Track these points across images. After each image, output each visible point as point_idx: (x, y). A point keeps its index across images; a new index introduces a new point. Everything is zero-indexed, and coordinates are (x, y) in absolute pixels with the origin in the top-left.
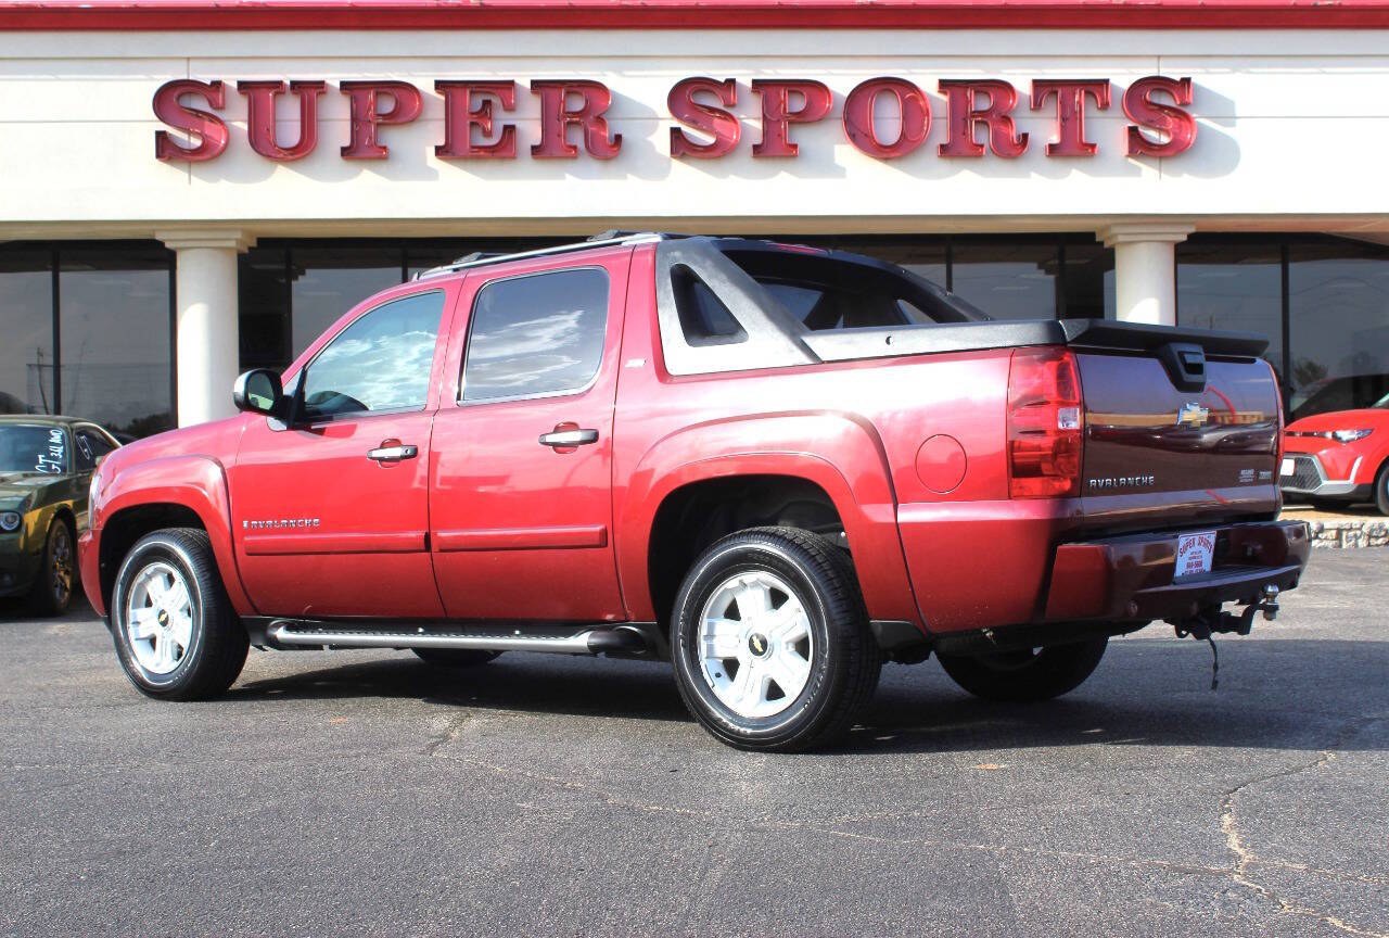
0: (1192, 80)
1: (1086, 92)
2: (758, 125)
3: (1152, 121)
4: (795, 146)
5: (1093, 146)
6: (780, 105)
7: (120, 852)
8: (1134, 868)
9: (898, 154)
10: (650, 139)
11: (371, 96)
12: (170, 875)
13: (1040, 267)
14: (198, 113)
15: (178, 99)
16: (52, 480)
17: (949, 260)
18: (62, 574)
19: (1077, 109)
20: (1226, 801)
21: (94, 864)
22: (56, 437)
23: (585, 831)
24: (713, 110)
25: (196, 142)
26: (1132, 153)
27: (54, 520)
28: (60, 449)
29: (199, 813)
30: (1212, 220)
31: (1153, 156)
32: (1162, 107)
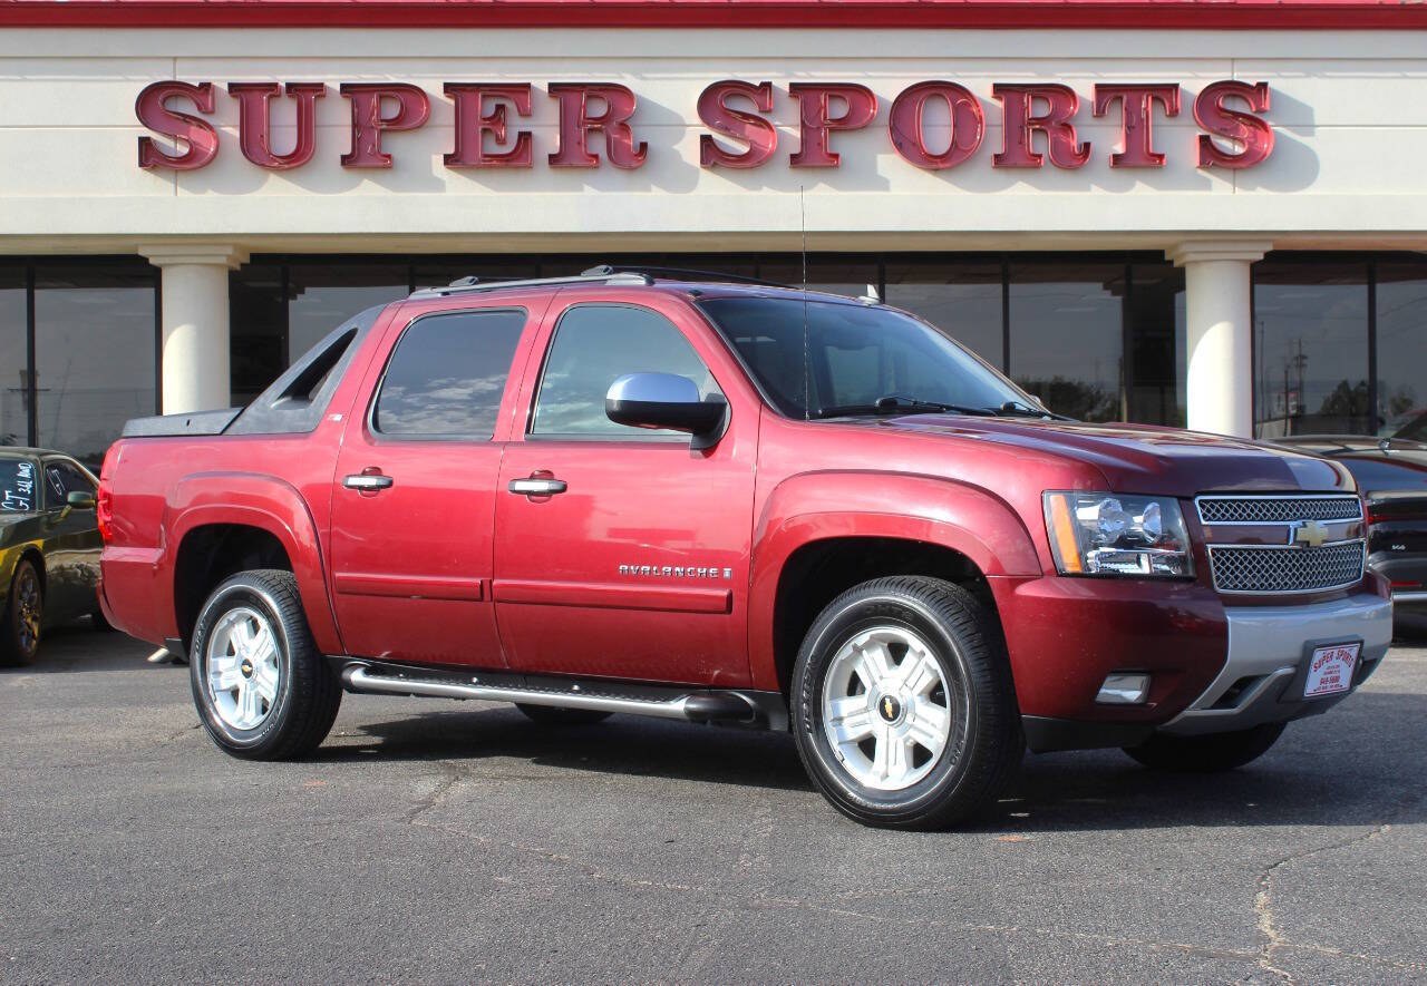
0: (1269, 85)
1: (1153, 98)
2: (796, 133)
3: (1226, 130)
4: (836, 156)
5: (1161, 157)
6: (819, 111)
7: (57, 931)
8: (1154, 952)
9: (947, 165)
10: (676, 147)
11: (374, 100)
12: (107, 957)
13: (1105, 288)
14: (187, 118)
15: (163, 103)
16: (20, 518)
17: (1005, 280)
18: (29, 620)
19: (1144, 116)
20: (1264, 878)
21: (26, 942)
22: (25, 472)
23: (566, 908)
24: (746, 116)
25: (183, 150)
26: (1203, 164)
27: (20, 563)
28: (29, 485)
29: (148, 887)
30: (1291, 238)
31: (1227, 168)
32: (1236, 114)
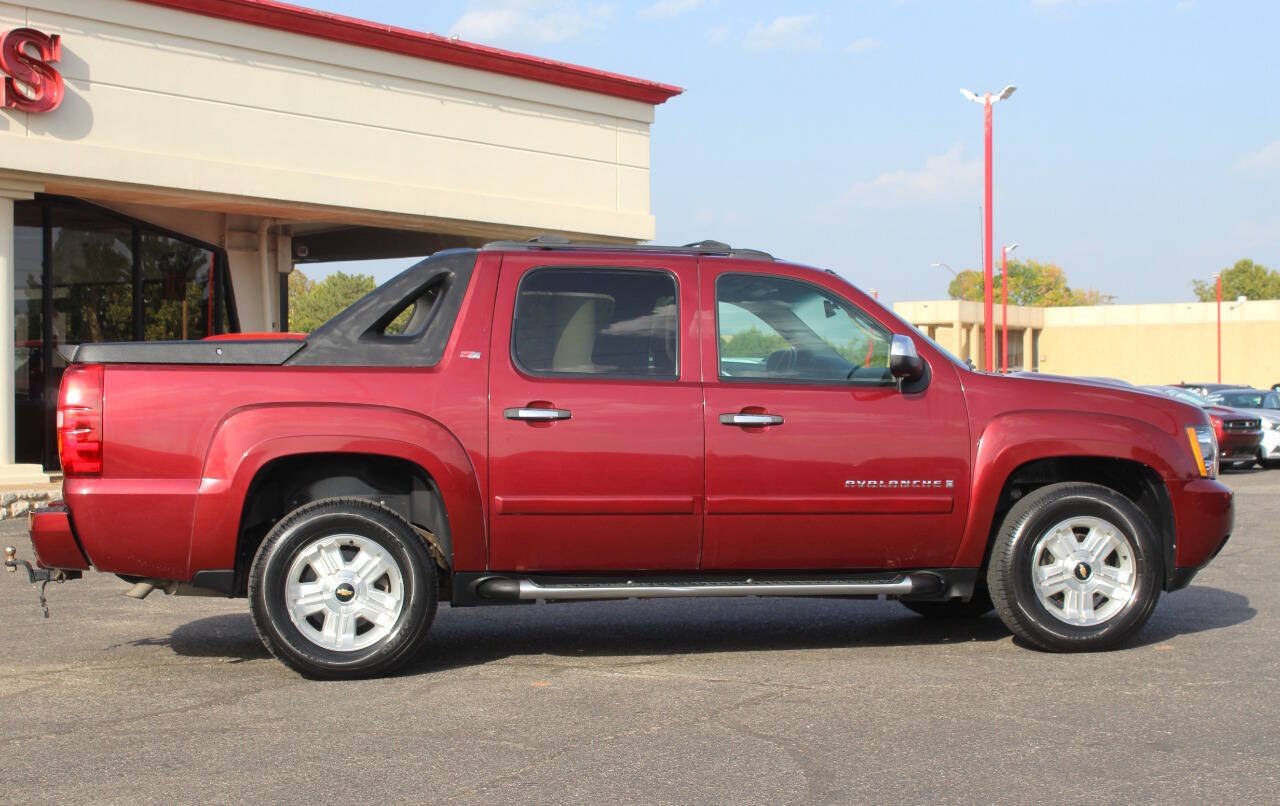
30: (67, 183)
31: (23, 111)
32: (33, 61)
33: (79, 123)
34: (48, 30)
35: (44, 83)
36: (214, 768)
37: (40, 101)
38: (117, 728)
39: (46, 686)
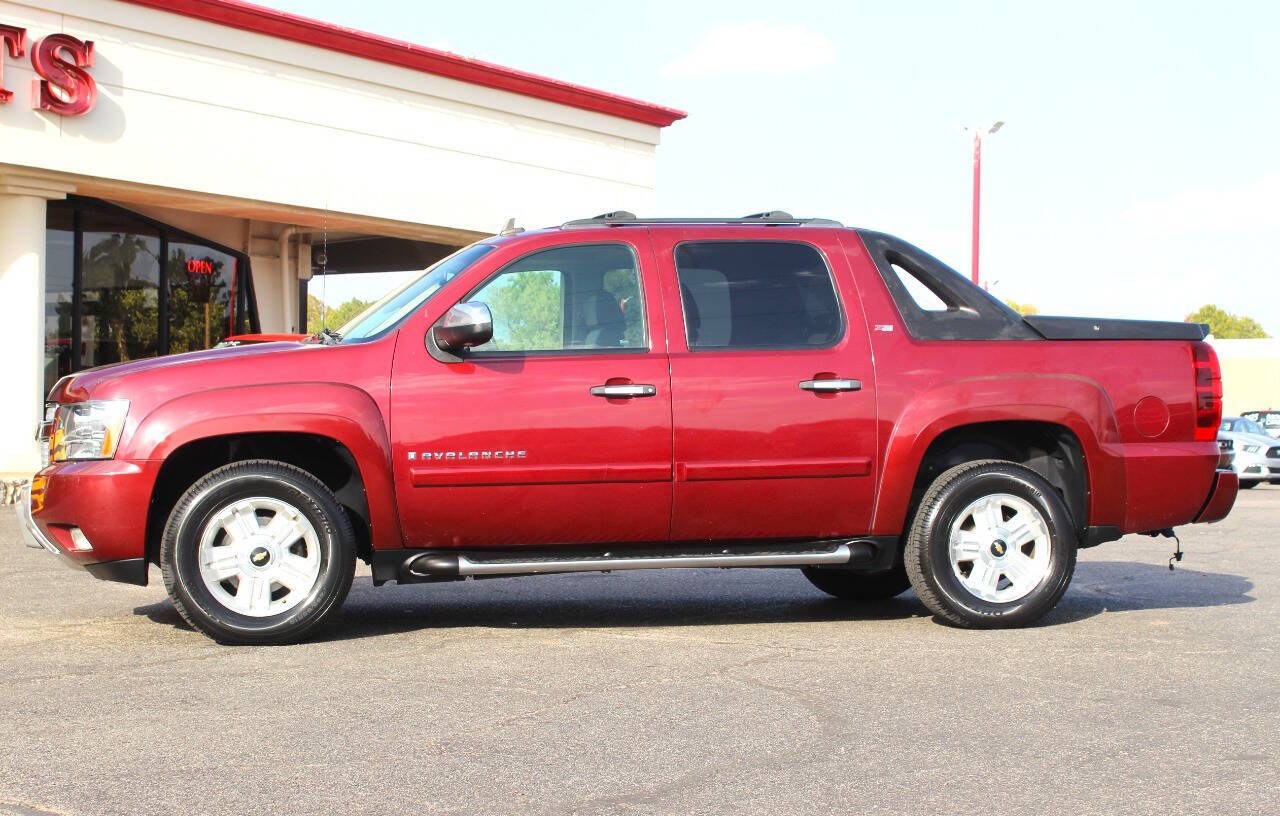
0: (94, 45)
30: (98, 184)
31: (57, 114)
32: (67, 66)
33: (113, 127)
34: (82, 36)
35: (79, 88)
36: (232, 706)
37: (74, 104)
38: (136, 671)
39: (68, 636)
